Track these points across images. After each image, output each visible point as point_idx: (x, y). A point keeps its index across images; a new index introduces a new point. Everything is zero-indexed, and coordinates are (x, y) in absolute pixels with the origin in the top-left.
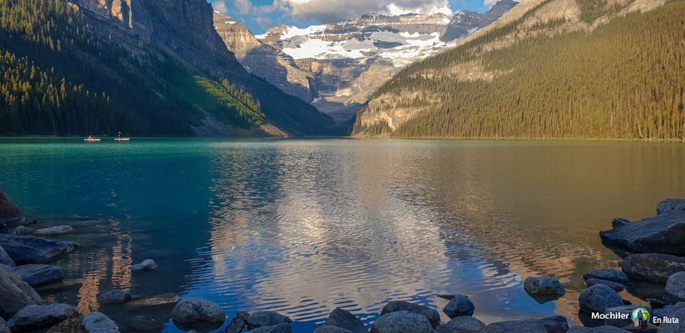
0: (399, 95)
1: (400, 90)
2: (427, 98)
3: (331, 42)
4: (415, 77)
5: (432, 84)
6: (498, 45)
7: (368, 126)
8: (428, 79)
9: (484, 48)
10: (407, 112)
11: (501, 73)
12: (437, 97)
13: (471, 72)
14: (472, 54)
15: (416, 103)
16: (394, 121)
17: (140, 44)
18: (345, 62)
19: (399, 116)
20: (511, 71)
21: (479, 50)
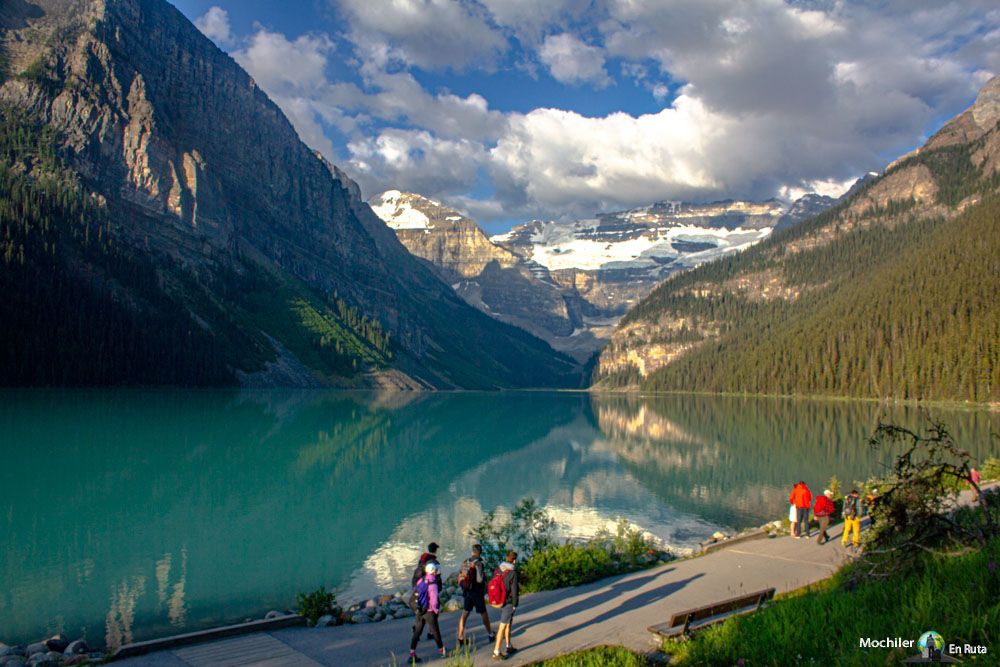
0: (656, 323)
1: (658, 316)
2: (699, 328)
3: (607, 244)
4: (682, 294)
5: (707, 307)
6: (809, 243)
7: (609, 373)
8: (702, 298)
9: (788, 249)
10: (669, 351)
11: (810, 288)
12: (715, 327)
13: (768, 288)
14: (769, 259)
15: (682, 336)
16: (647, 365)
17: (207, 249)
18: (626, 274)
19: (655, 357)
20: (825, 285)
21: (781, 252)
